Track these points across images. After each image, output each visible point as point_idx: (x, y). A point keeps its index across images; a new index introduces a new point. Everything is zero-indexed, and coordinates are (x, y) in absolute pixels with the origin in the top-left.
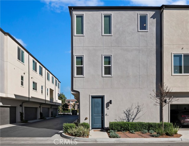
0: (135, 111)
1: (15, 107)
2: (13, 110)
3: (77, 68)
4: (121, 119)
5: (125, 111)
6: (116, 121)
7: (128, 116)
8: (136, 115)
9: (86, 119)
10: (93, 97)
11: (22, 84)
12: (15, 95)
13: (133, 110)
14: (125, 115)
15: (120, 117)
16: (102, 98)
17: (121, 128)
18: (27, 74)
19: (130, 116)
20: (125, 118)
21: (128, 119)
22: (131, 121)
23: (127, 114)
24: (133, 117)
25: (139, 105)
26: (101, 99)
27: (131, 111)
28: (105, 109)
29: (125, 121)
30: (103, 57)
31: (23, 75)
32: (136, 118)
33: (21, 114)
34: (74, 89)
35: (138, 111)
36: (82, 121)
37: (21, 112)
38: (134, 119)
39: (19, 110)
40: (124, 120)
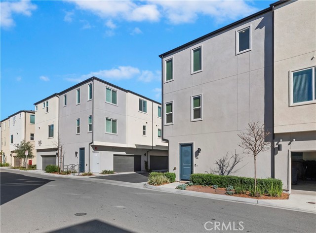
0: (232, 161)
1: (140, 156)
2: (137, 159)
3: (167, 115)
4: (212, 171)
5: (218, 161)
6: (207, 173)
7: (221, 167)
8: (233, 167)
9: (175, 169)
10: (182, 145)
11: (144, 133)
12: (136, 145)
13: (228, 160)
14: (218, 167)
15: (211, 168)
16: (191, 145)
17: (203, 181)
18: (150, 123)
19: (225, 168)
20: (218, 170)
21: (222, 172)
22: (226, 174)
23: (220, 166)
24: (229, 169)
25: (237, 154)
26: (190, 147)
27: (226, 162)
28: (194, 158)
29: (218, 174)
30: (192, 98)
31: (145, 124)
32: (232, 171)
33: (146, 163)
34: (164, 138)
35: (235, 161)
36: (171, 171)
37: (146, 161)
38: (229, 172)
39: (144, 159)
40: (216, 172)
